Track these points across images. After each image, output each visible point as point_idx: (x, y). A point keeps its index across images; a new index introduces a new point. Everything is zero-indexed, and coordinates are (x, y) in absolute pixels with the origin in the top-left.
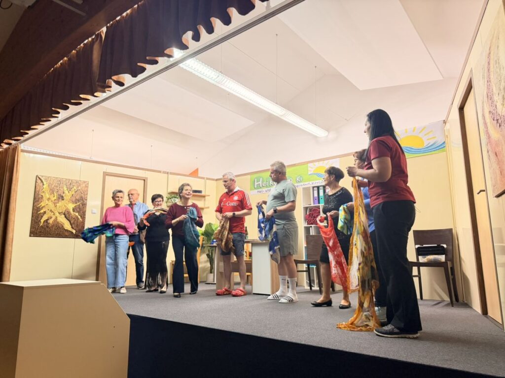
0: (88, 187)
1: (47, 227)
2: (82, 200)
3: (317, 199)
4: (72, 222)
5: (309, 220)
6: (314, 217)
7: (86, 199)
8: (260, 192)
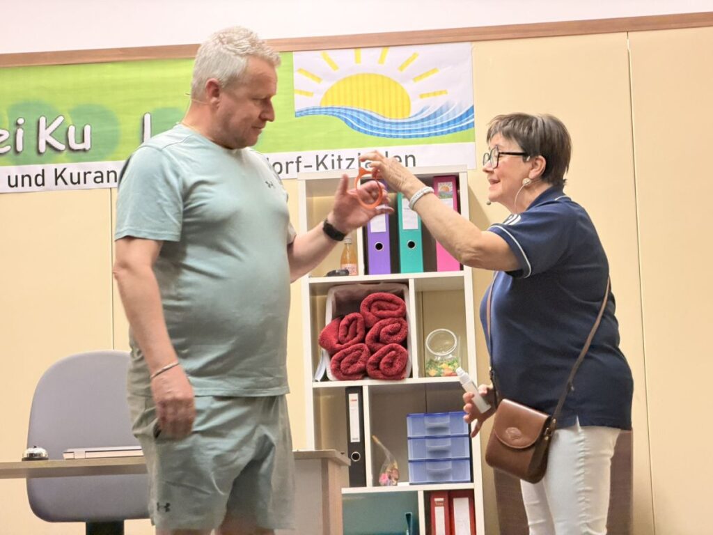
3: (386, 248)
5: (346, 354)
6: (377, 339)
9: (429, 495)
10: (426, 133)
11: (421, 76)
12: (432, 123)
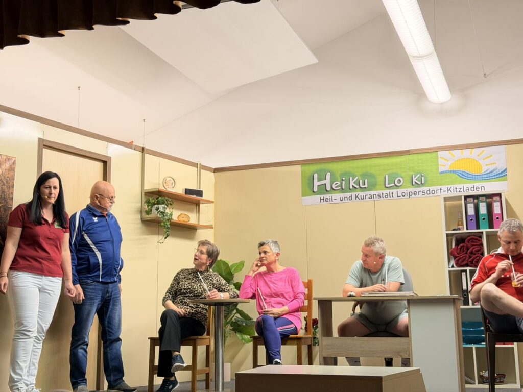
0: (14, 171)
2: (4, 199)
3: (474, 221)
5: (460, 258)
6: (472, 253)
7: (11, 196)
8: (327, 200)
10: (488, 178)
11: (486, 158)
12: (491, 175)
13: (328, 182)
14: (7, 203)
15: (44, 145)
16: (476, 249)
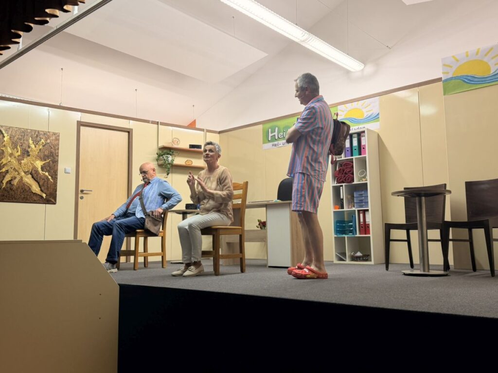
0: (59, 140)
1: (11, 189)
2: (53, 156)
3: (349, 150)
4: (41, 183)
5: (339, 178)
6: (346, 173)
7: (57, 154)
8: (275, 145)
9: (359, 211)
10: (368, 121)
11: (367, 107)
12: (369, 118)
13: (276, 133)
14: (54, 158)
15: (80, 124)
16: (348, 171)
